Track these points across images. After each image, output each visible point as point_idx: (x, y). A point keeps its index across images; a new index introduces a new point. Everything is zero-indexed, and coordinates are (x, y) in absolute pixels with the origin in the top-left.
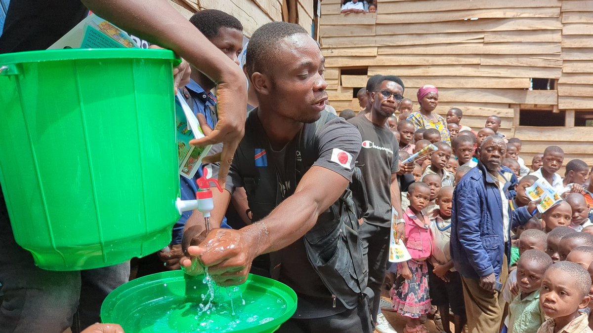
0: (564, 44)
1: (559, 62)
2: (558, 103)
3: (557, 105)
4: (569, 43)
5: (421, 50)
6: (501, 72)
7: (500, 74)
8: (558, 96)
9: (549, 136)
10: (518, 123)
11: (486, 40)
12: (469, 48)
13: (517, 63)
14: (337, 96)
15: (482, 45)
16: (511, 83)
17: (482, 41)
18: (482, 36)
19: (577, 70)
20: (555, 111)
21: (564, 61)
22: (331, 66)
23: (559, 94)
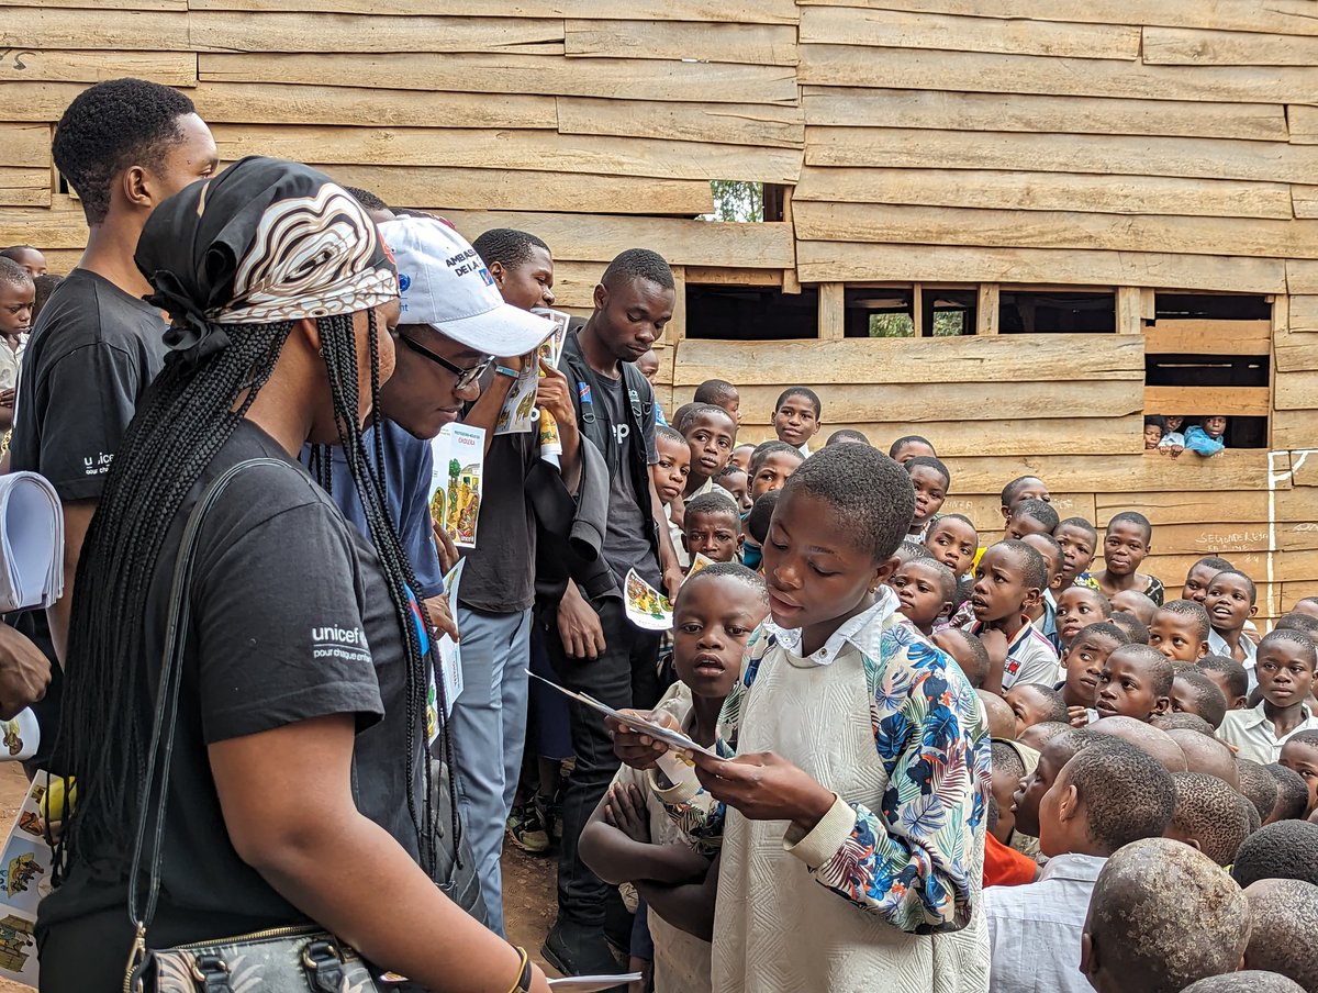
0: (807, 74)
1: (793, 130)
2: (796, 265)
3: (795, 271)
4: (817, 71)
5: (357, 70)
6: (624, 159)
7: (621, 164)
8: (795, 239)
9: (775, 369)
10: (683, 330)
11: (572, 48)
12: (520, 73)
13: (671, 132)
14: (49, 233)
15: (558, 64)
16: (656, 196)
17: (558, 49)
18: (555, 32)
19: (845, 159)
20: (790, 288)
21: (806, 126)
22: (19, 118)
23: (799, 237)
